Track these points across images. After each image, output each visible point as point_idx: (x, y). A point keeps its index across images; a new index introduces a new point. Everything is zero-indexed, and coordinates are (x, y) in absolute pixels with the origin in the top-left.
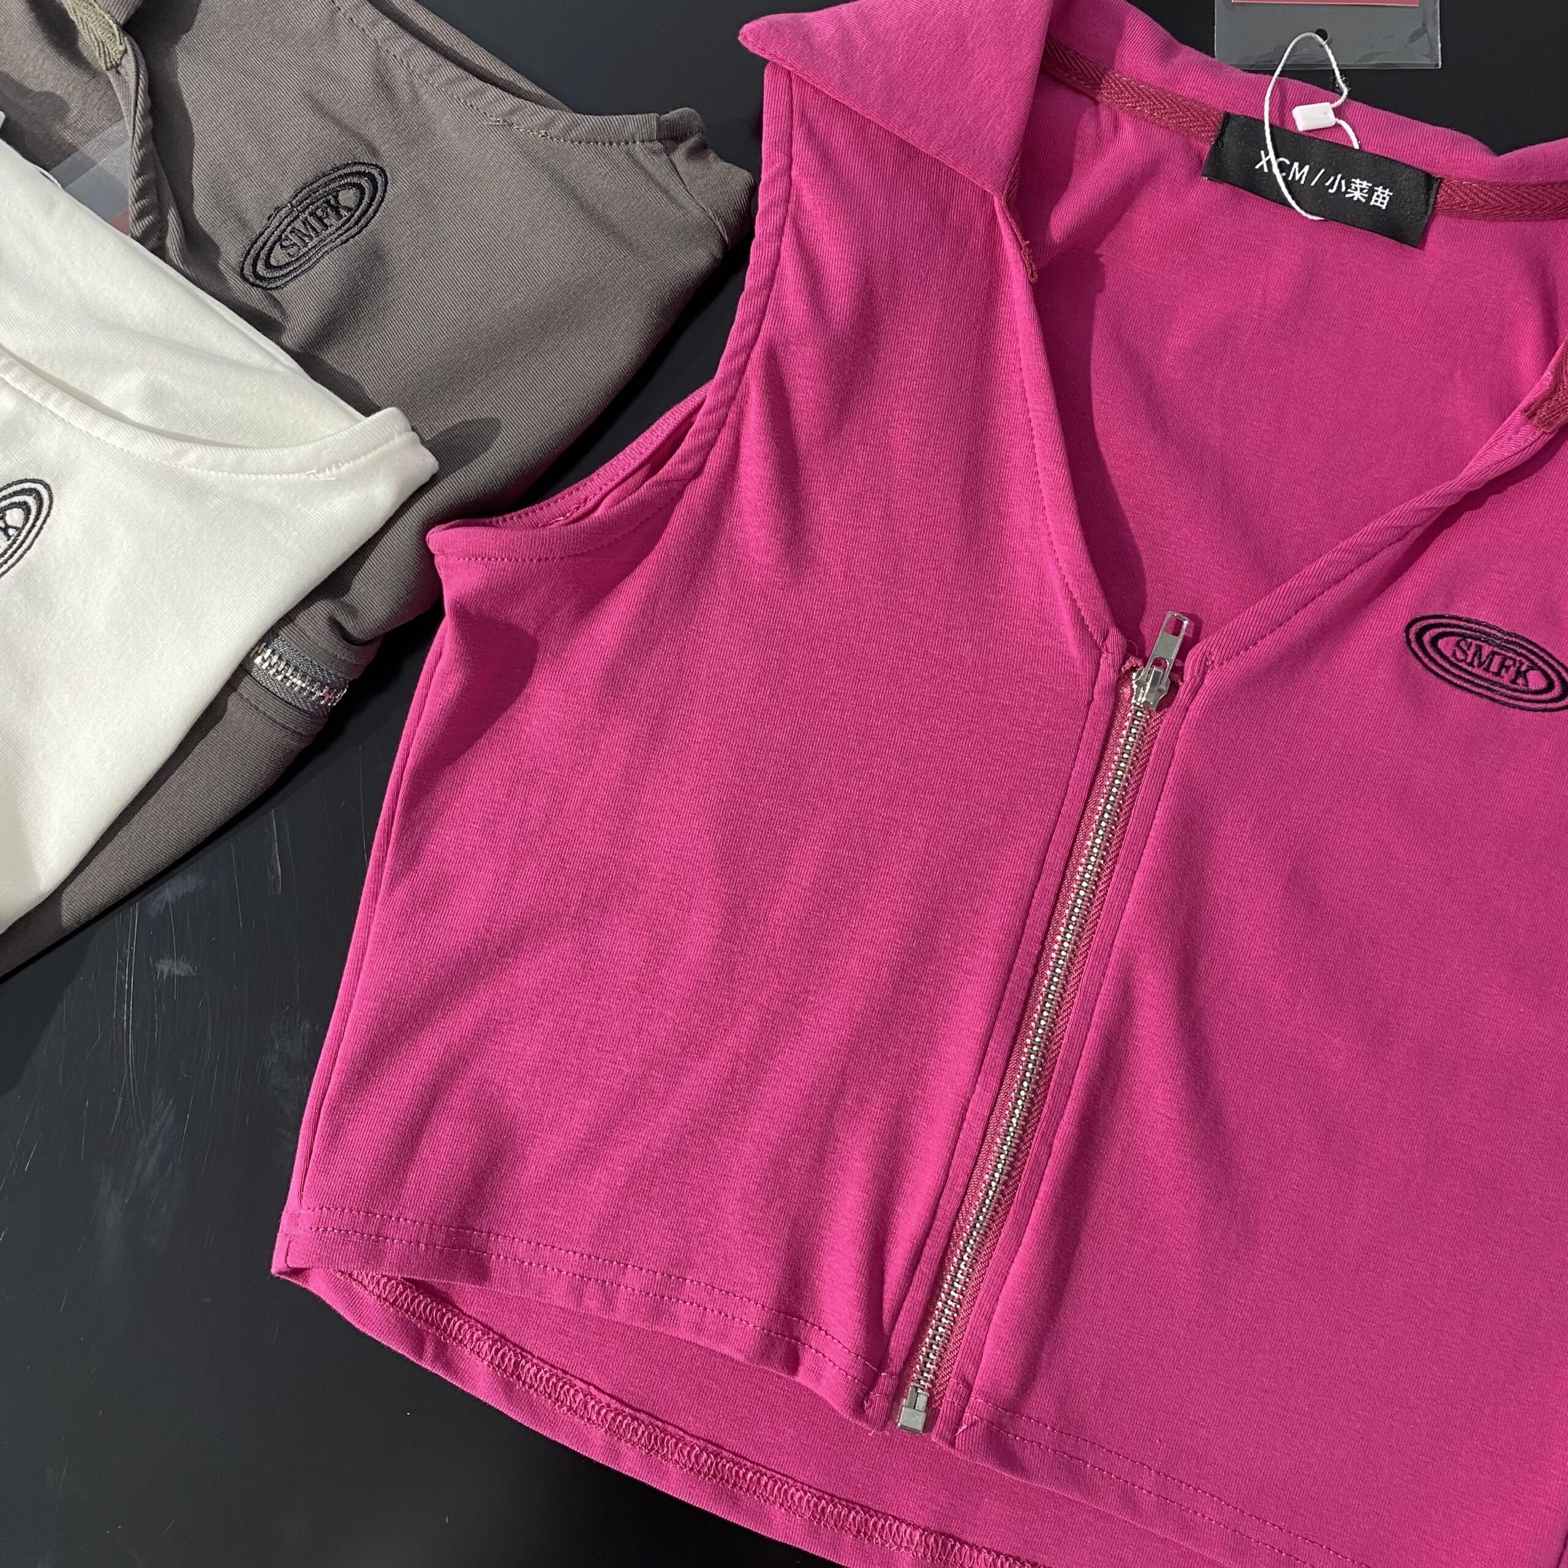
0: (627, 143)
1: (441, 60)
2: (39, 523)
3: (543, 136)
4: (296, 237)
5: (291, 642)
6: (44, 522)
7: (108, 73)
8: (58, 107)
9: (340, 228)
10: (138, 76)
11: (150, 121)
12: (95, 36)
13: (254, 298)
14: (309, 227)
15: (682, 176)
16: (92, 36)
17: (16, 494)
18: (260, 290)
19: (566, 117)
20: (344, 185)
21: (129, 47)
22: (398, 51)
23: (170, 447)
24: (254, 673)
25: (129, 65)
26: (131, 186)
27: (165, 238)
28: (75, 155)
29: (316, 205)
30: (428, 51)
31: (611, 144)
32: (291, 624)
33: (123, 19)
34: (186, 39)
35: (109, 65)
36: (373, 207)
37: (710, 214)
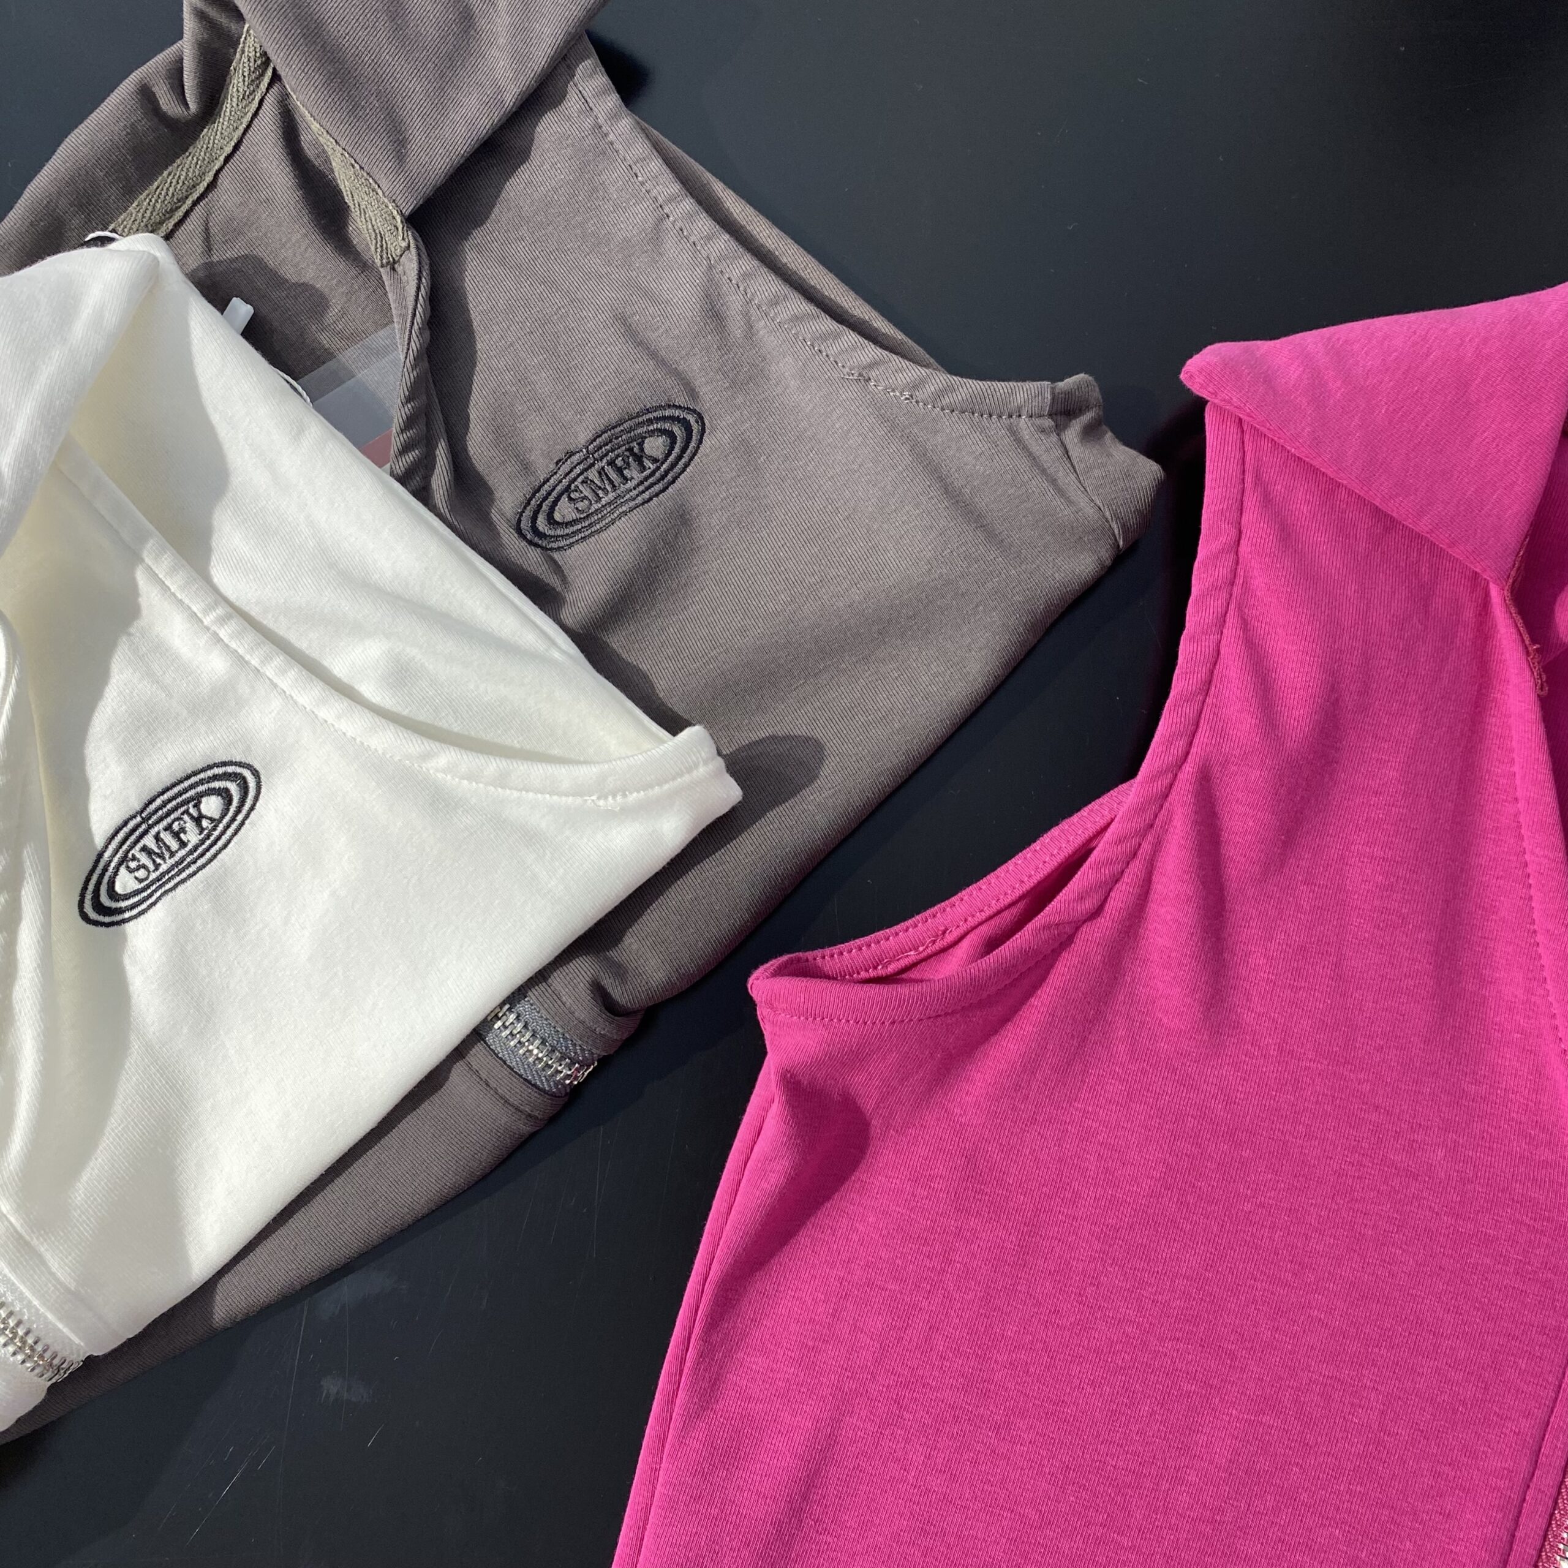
0: (1010, 416)
1: (786, 289)
2: (240, 818)
3: (907, 399)
4: (588, 489)
5: (541, 1007)
6: (247, 816)
7: (381, 270)
8: (318, 303)
9: (642, 483)
10: (420, 279)
11: (427, 334)
12: (373, 226)
13: (531, 559)
14: (604, 477)
15: (1075, 464)
16: (370, 227)
17: (215, 778)
18: (539, 550)
19: (940, 379)
20: (653, 431)
21: (412, 245)
22: (736, 275)
23: (414, 746)
24: (490, 1039)
25: (410, 265)
26: (397, 412)
27: (431, 476)
28: (331, 364)
29: (616, 452)
30: (771, 277)
31: (991, 416)
32: (544, 984)
33: (410, 210)
34: (478, 236)
35: (384, 261)
36: (683, 460)
37: (1107, 514)
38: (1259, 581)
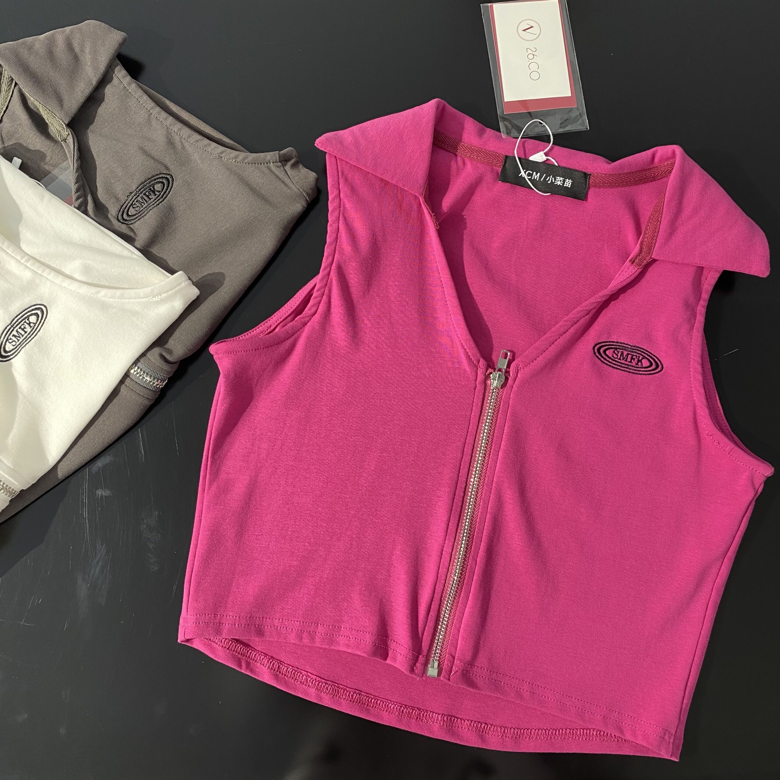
0: (267, 163)
1: (192, 132)
2: (42, 321)
3: (234, 162)
4: (138, 204)
5: (145, 364)
6: (45, 320)
7: (62, 142)
8: (43, 156)
9: (156, 199)
10: (74, 144)
11: (79, 162)
12: (56, 128)
13: (123, 228)
14: (143, 199)
15: (290, 176)
16: (55, 129)
17: (33, 310)
18: (125, 225)
20: (157, 182)
21: (70, 133)
22: (176, 129)
23: (94, 290)
24: (131, 376)
25: (70, 140)
26: (73, 187)
27: (87, 206)
28: (50, 175)
29: (146, 191)
30: (188, 129)
31: (261, 164)
32: (145, 357)
33: (67, 122)
34: (92, 127)
35: (62, 139)
36: (168, 190)
37: (301, 190)
38: (348, 205)
